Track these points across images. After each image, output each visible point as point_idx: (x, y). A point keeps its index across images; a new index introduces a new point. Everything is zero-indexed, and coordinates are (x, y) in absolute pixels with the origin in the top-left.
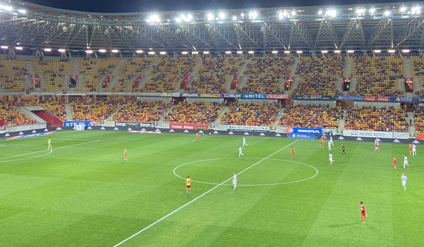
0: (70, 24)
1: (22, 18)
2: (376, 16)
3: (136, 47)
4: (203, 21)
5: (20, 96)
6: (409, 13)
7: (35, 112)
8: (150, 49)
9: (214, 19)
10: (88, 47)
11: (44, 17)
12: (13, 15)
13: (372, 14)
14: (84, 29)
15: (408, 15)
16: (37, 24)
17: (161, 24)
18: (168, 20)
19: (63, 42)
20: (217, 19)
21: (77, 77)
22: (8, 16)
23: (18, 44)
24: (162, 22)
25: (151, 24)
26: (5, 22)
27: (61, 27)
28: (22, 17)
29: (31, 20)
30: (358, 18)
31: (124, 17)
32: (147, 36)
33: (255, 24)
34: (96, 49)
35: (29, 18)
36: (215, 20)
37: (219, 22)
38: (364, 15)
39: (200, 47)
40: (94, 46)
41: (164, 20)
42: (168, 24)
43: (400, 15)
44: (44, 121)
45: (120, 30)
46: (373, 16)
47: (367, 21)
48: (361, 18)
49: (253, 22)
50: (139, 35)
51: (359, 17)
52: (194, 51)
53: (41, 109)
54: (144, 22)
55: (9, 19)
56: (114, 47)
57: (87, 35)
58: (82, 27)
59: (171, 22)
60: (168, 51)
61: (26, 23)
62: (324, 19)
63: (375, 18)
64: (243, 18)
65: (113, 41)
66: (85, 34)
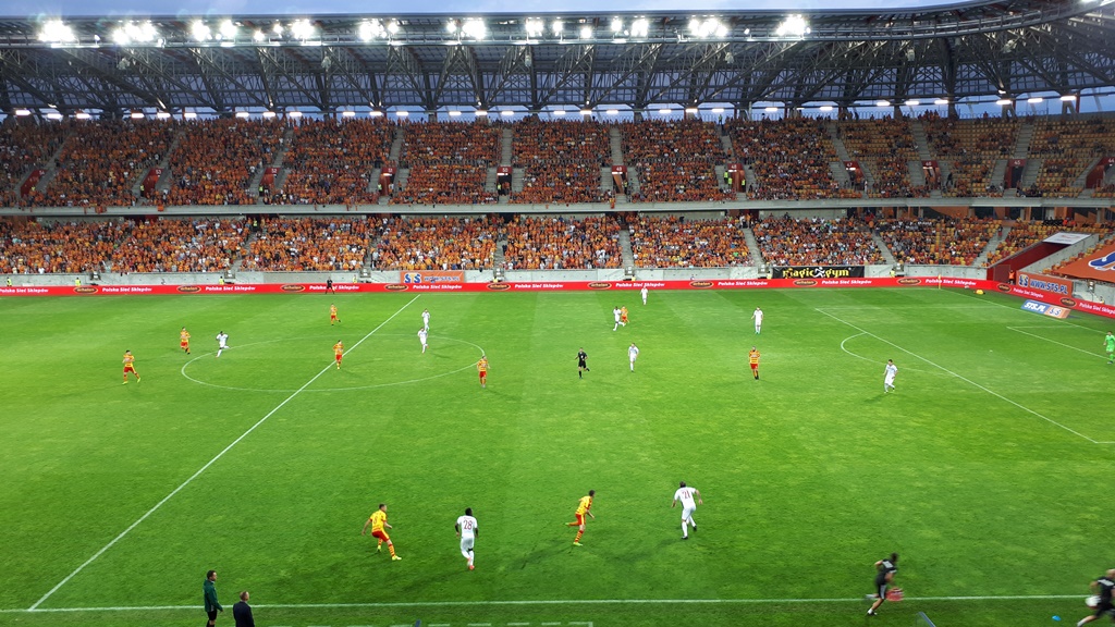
2: (563, 38)
4: (185, 40)
6: (626, 33)
8: (52, 106)
9: (210, 38)
13: (556, 35)
15: (626, 37)
17: (79, 46)
18: (97, 38)
20: (218, 37)
24: (80, 42)
25: (54, 46)
30: (529, 42)
33: (308, 48)
36: (214, 40)
37: (224, 45)
38: (541, 35)
41: (84, 39)
42: (96, 46)
43: (610, 37)
46: (559, 38)
47: (545, 48)
48: (536, 42)
49: (303, 44)
51: (530, 38)
52: (161, 110)
54: (35, 41)
59: (103, 40)
62: (459, 42)
63: (561, 42)
64: (280, 37)
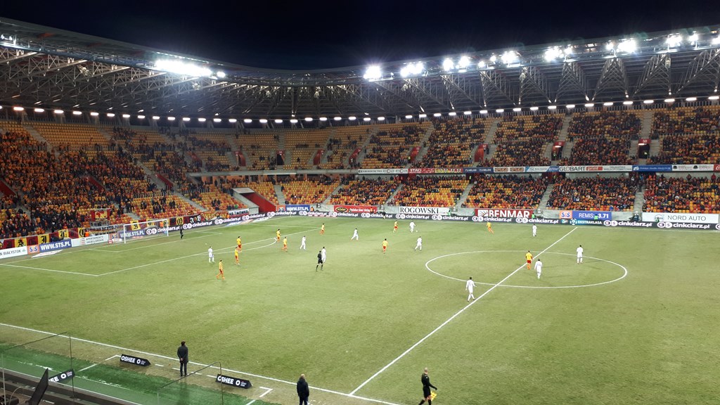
0: (274, 86)
1: (222, 83)
2: (698, 46)
3: (349, 112)
4: (438, 70)
5: (225, 177)
7: (245, 195)
8: (366, 114)
9: (453, 68)
10: (293, 116)
11: (245, 80)
12: (211, 80)
13: (692, 44)
14: (290, 93)
16: (238, 89)
17: (383, 80)
18: (392, 74)
19: (264, 110)
20: (457, 67)
21: (284, 152)
22: (205, 81)
23: (217, 114)
24: (384, 77)
25: (370, 81)
26: (204, 89)
27: (264, 92)
28: (222, 81)
29: (232, 85)
30: (669, 51)
31: (335, 74)
32: (363, 97)
33: (511, 69)
34: (301, 118)
35: (229, 82)
36: (455, 69)
37: (460, 71)
38: (679, 45)
39: (430, 107)
40: (300, 114)
41: (386, 74)
42: (392, 79)
44: (256, 206)
45: (331, 90)
46: (694, 46)
47: (682, 55)
48: (675, 51)
49: (508, 67)
50: (354, 96)
51: (670, 48)
52: (422, 113)
53: (250, 191)
54: (360, 78)
55: (208, 84)
56: (322, 113)
57: (293, 99)
58: (287, 90)
59: (395, 75)
60: (387, 115)
61: (226, 89)
62: (615, 56)
63: (696, 49)
64: (494, 63)
65: (322, 106)
66: (290, 99)
